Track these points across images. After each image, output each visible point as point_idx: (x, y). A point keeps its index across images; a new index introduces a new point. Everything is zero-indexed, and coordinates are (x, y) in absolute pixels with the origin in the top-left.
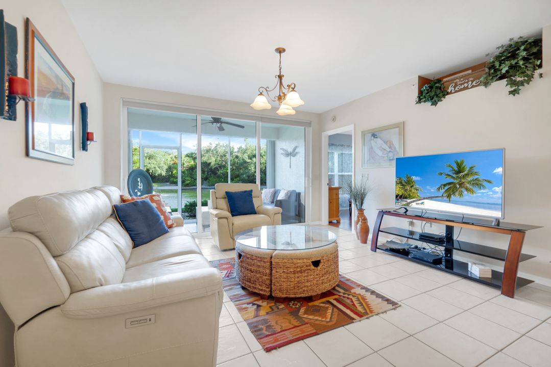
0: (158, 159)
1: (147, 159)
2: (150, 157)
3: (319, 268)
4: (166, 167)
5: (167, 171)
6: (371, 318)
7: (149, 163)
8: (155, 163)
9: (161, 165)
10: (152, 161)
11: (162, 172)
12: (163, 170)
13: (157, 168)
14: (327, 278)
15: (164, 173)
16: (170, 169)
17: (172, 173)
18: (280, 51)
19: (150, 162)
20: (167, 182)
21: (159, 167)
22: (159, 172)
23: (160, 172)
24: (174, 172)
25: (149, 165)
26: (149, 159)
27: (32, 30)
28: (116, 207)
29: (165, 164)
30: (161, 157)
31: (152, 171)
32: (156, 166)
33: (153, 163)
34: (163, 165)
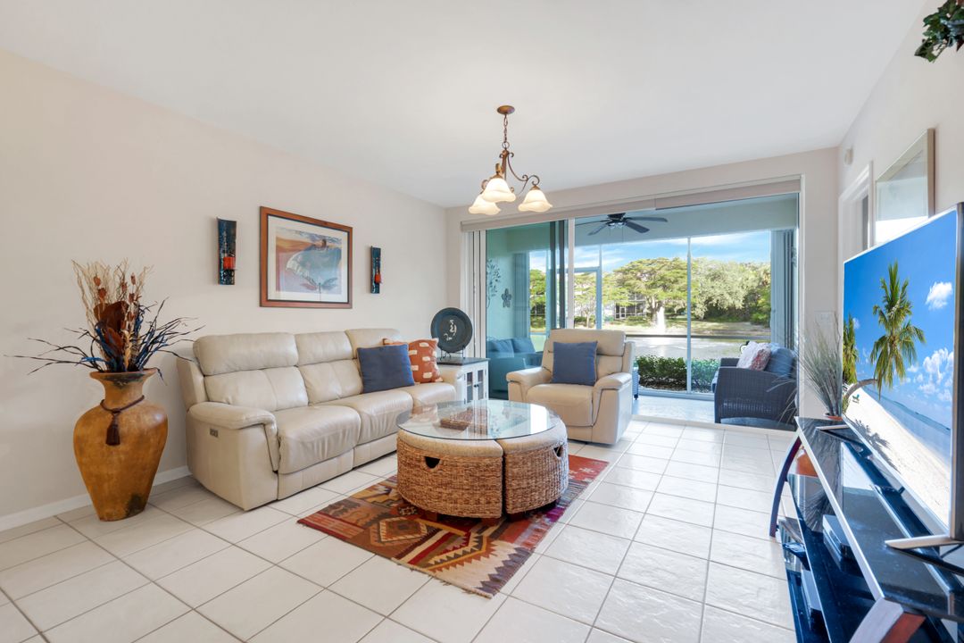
0: (729, 279)
1: (709, 280)
2: (715, 277)
3: (432, 470)
4: (743, 293)
5: (746, 299)
6: (414, 572)
7: (713, 288)
8: (723, 286)
9: (734, 290)
10: (717, 283)
11: (737, 302)
12: (737, 298)
13: (728, 297)
14: (448, 494)
15: (739, 305)
16: (751, 296)
17: (757, 303)
18: (505, 111)
19: (714, 285)
20: (745, 320)
21: (730, 294)
22: (729, 301)
23: (731, 302)
24: (760, 302)
25: (712, 291)
26: (712, 280)
27: (265, 214)
28: (359, 350)
29: (743, 288)
30: (736, 274)
31: (718, 301)
32: (725, 292)
33: (720, 288)
34: (737, 289)
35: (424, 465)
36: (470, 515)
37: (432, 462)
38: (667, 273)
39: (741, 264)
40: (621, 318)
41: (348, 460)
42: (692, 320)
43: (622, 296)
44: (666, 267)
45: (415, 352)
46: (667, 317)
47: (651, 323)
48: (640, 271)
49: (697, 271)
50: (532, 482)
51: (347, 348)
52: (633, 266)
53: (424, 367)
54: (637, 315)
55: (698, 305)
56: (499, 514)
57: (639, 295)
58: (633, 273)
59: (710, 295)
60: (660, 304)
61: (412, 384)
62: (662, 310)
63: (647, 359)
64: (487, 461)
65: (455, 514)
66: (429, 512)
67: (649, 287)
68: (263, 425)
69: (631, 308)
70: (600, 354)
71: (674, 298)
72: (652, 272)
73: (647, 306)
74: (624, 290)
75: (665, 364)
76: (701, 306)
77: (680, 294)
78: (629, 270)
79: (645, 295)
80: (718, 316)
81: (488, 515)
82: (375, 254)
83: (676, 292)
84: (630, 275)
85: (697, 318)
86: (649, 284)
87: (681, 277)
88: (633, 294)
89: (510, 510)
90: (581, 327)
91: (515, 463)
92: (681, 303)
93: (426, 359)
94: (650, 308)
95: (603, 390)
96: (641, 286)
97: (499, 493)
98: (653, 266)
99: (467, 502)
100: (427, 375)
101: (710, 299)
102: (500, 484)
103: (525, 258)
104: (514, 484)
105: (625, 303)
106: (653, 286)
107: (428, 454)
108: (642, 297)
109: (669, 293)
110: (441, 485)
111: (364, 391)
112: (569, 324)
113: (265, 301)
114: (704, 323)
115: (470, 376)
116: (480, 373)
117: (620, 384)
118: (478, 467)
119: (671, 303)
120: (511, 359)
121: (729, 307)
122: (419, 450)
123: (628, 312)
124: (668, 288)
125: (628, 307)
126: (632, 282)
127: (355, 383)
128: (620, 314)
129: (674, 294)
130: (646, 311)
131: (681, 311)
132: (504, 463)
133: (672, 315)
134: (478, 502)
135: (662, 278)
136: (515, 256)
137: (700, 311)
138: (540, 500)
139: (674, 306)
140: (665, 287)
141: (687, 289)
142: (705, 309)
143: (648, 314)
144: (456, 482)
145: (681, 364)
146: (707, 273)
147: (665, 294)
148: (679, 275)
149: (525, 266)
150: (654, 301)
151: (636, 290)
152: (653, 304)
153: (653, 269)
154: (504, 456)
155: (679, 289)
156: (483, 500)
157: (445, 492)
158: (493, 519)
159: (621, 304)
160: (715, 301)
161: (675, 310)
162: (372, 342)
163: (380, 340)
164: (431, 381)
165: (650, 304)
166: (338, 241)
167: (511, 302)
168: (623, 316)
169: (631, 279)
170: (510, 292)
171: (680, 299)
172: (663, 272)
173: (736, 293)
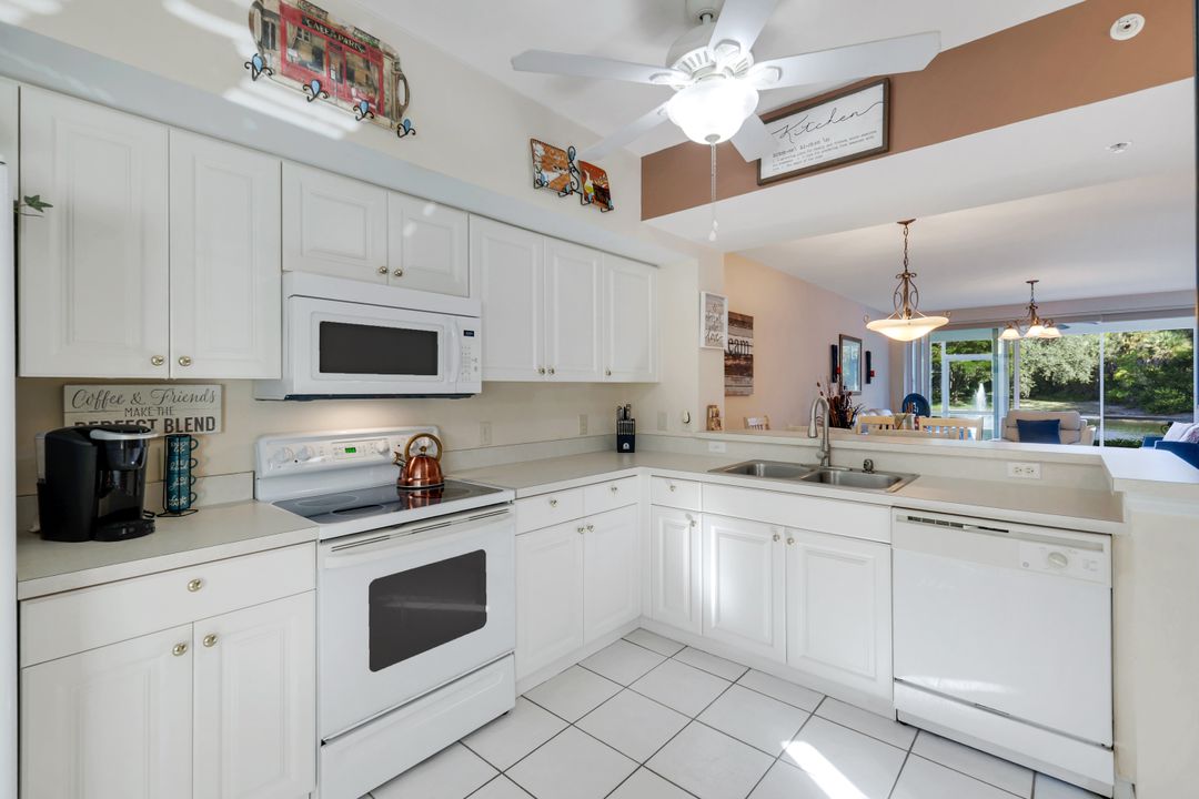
0: (1069, 343)
1: (1039, 346)
4: (1090, 363)
5: (1096, 371)
7: (1044, 355)
8: (1060, 352)
9: (1077, 359)
10: (1049, 350)
11: (1081, 375)
12: (1082, 369)
13: (1067, 367)
15: (1084, 378)
19: (1047, 352)
21: (1072, 364)
22: (1071, 374)
23: (1073, 375)
24: (1118, 375)
25: (1044, 360)
26: (1043, 345)
29: (1090, 355)
31: (1052, 373)
32: (1063, 361)
33: (1055, 355)
34: (1082, 356)
55: (1022, 379)
59: (1040, 366)
70: (1062, 429)
76: (1027, 380)
80: (1053, 393)
101: (1041, 371)
121: (1068, 382)
137: (1025, 386)
142: (1032, 384)
160: (1048, 373)
173: (1081, 361)
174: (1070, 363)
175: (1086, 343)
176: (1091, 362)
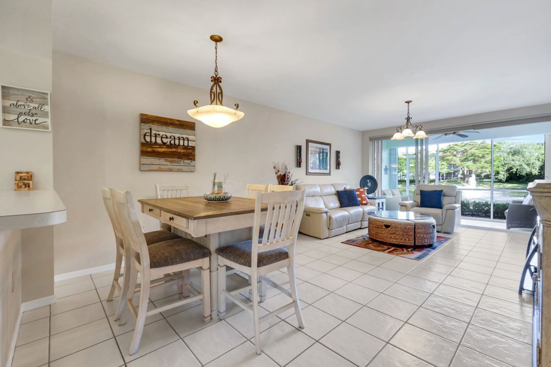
0: (527, 154)
1: (510, 155)
2: (515, 153)
3: (388, 229)
7: (513, 160)
8: (522, 159)
9: (531, 162)
10: (516, 157)
12: (534, 168)
13: (526, 167)
18: (408, 102)
19: (514, 159)
21: (528, 165)
25: (513, 163)
26: (513, 155)
27: (308, 141)
28: (337, 191)
30: (533, 151)
31: (517, 169)
32: (523, 164)
33: (519, 161)
34: (534, 161)
35: (384, 227)
36: (403, 244)
37: (387, 226)
38: (476, 151)
39: (538, 144)
40: (441, 180)
41: (344, 229)
42: (496, 182)
43: (443, 167)
44: (476, 148)
45: (358, 193)
46: (477, 180)
47: (464, 184)
48: (455, 151)
49: (500, 149)
50: (425, 235)
51: (333, 190)
52: (451, 148)
53: (363, 199)
54: (453, 179)
55: (501, 172)
56: (413, 244)
57: (454, 166)
58: (450, 152)
59: (511, 166)
60: (470, 172)
61: (359, 205)
62: (474, 176)
63: (465, 202)
64: (409, 226)
65: (397, 243)
66: (386, 243)
67: (462, 161)
68: (326, 213)
69: (449, 174)
70: (444, 196)
71: (482, 168)
72: (464, 152)
73: (461, 172)
74: (443, 163)
75: (476, 205)
76: (503, 173)
77: (486, 165)
78: (448, 150)
79: (459, 166)
80: (518, 180)
81: (409, 244)
82: (338, 153)
83: (483, 164)
84: (448, 154)
85: (500, 181)
86: (462, 159)
87: (487, 154)
88: (450, 166)
89: (417, 244)
90: (433, 184)
91: (419, 228)
92: (487, 171)
93: (363, 196)
94: (463, 174)
95: (447, 210)
96: (457, 160)
97: (413, 238)
98: (465, 147)
99: (401, 239)
100: (364, 202)
101: (511, 168)
102: (413, 234)
103: (395, 150)
104: (418, 235)
105: (445, 171)
106: (466, 160)
107: (386, 224)
108: (457, 167)
109: (478, 164)
110: (391, 234)
111: (341, 207)
112: (426, 183)
113: (307, 173)
114: (505, 184)
115: (379, 204)
116: (382, 203)
117: (456, 208)
118: (405, 228)
119: (479, 171)
120: (391, 198)
121: (527, 174)
122: (382, 222)
123: (447, 177)
124: (478, 161)
125: (447, 174)
126: (450, 158)
127: (337, 204)
128: (441, 178)
129: (482, 166)
130: (460, 176)
131: (488, 177)
132: (415, 228)
133: (480, 178)
134: (405, 240)
135: (472, 155)
136: (390, 150)
137: (503, 176)
138: (427, 242)
139: (482, 173)
140: (475, 161)
141: (491, 162)
142: (506, 175)
143: (461, 178)
144: (397, 233)
145: (487, 205)
146: (509, 150)
147: (474, 165)
148: (486, 153)
149: (396, 154)
150: (466, 169)
151: (452, 163)
152: (465, 172)
153: (465, 149)
154: (415, 225)
155: (486, 162)
156: (407, 239)
157: (393, 236)
158: (411, 246)
159: (441, 171)
160: (515, 170)
161: (483, 175)
162: (341, 189)
163: (343, 188)
164: (366, 204)
165: (463, 171)
166: (326, 149)
167: (388, 172)
168: (443, 179)
169: (449, 156)
170: (388, 167)
171: (487, 168)
172: (473, 151)
173: (533, 164)
174: (527, 164)
175: (537, 154)
176: (539, 164)
